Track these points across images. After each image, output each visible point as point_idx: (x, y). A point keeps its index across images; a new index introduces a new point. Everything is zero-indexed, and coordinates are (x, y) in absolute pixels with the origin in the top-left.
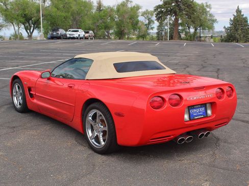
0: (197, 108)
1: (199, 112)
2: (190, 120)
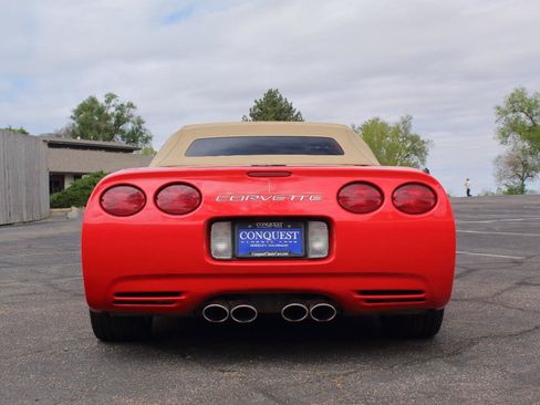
0: (273, 228)
1: (276, 242)
2: (235, 258)
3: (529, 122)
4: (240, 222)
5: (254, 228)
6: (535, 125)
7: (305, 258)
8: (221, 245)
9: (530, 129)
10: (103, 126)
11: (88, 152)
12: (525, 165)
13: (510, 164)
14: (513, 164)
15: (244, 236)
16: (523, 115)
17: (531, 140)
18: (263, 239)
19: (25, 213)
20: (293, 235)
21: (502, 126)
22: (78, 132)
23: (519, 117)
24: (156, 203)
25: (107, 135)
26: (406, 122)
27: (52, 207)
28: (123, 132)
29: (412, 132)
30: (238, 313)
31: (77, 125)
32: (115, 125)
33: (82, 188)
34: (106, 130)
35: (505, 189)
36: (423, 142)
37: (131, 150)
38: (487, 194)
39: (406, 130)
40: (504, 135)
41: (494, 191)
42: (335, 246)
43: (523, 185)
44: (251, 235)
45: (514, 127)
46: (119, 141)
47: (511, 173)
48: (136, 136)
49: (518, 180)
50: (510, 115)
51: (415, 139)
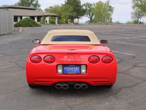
0: (72, 67)
1: (73, 70)
2: (63, 74)
3: (141, 3)
4: (64, 65)
5: (68, 67)
6: (142, 5)
7: (80, 74)
8: (60, 71)
9: (141, 6)
10: (28, 2)
11: (24, 10)
12: (139, 15)
13: (135, 14)
14: (136, 14)
15: (65, 68)
16: (139, 2)
17: (141, 9)
18: (70, 69)
19: (8, 30)
20: (77, 68)
21: (133, 5)
22: (21, 4)
23: (138, 2)
24: (44, 60)
25: (29, 5)
26: (108, 2)
27: (15, 27)
28: (33, 4)
29: (110, 5)
30: (64, 86)
31: (21, 2)
32: (31, 2)
33: (22, 22)
34: (28, 3)
35: (133, 21)
36: (112, 8)
37: (35, 9)
38: (129, 22)
39: (108, 4)
40: (134, 7)
41: (131, 21)
42: (88, 70)
43: (138, 20)
44: (67, 68)
45: (137, 5)
46: (32, 7)
47: (135, 17)
48: (36, 5)
49: (137, 19)
50: (136, 2)
51: (110, 7)
